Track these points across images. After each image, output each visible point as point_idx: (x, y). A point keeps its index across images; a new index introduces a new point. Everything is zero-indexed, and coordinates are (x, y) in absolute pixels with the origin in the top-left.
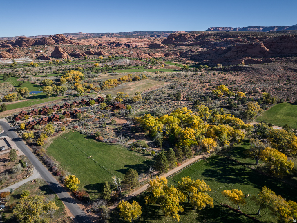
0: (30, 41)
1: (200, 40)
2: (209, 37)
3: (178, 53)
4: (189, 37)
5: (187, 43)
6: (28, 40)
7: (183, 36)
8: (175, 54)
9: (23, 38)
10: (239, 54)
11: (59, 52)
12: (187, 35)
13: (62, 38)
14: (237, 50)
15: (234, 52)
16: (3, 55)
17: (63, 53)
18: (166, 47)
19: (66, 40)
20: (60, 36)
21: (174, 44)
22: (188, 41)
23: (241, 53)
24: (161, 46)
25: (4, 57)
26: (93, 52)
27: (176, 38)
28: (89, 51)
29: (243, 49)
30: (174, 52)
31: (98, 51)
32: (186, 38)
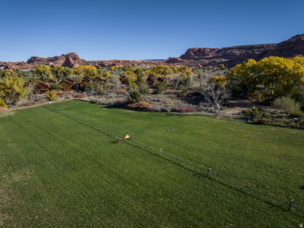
0: (42, 60)
1: (221, 53)
2: (231, 50)
3: (200, 65)
4: (209, 52)
5: (208, 57)
6: (40, 59)
7: (202, 50)
8: (196, 66)
9: (35, 57)
10: (284, 53)
11: (70, 62)
12: (206, 49)
13: (75, 57)
14: (280, 48)
15: (277, 51)
16: (9, 67)
17: (74, 64)
18: (184, 61)
19: (78, 59)
20: (72, 55)
21: (192, 59)
22: (208, 55)
23: (286, 51)
24: (179, 60)
25: (10, 68)
26: (107, 64)
27: (195, 53)
28: (103, 63)
29: (290, 46)
30: (196, 64)
31: (112, 64)
32: (206, 53)
